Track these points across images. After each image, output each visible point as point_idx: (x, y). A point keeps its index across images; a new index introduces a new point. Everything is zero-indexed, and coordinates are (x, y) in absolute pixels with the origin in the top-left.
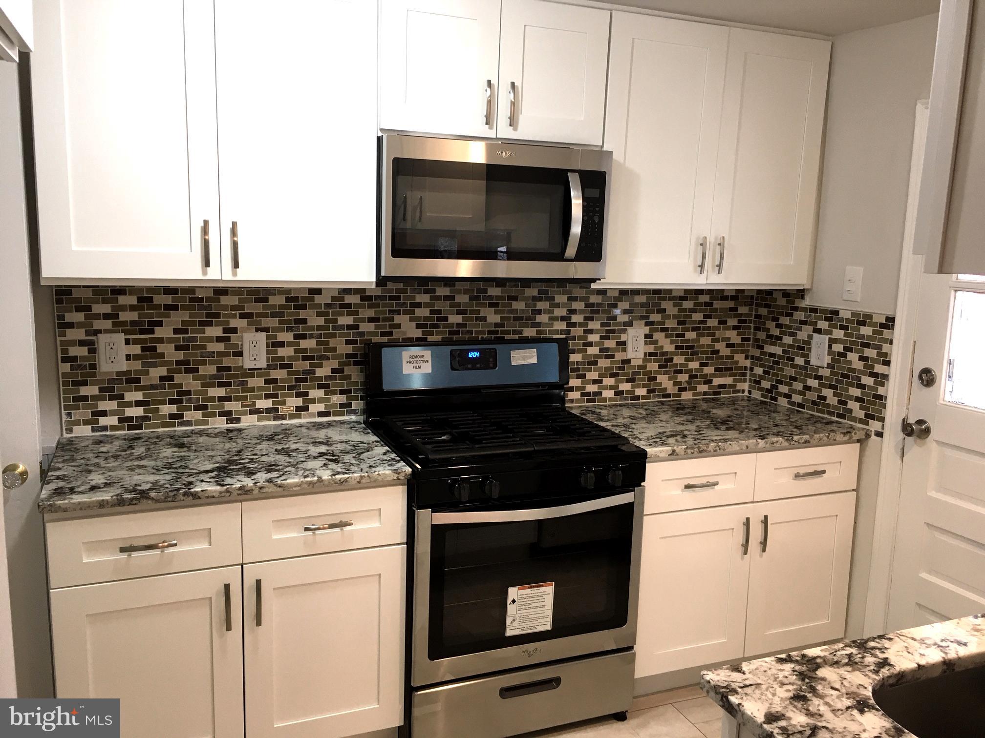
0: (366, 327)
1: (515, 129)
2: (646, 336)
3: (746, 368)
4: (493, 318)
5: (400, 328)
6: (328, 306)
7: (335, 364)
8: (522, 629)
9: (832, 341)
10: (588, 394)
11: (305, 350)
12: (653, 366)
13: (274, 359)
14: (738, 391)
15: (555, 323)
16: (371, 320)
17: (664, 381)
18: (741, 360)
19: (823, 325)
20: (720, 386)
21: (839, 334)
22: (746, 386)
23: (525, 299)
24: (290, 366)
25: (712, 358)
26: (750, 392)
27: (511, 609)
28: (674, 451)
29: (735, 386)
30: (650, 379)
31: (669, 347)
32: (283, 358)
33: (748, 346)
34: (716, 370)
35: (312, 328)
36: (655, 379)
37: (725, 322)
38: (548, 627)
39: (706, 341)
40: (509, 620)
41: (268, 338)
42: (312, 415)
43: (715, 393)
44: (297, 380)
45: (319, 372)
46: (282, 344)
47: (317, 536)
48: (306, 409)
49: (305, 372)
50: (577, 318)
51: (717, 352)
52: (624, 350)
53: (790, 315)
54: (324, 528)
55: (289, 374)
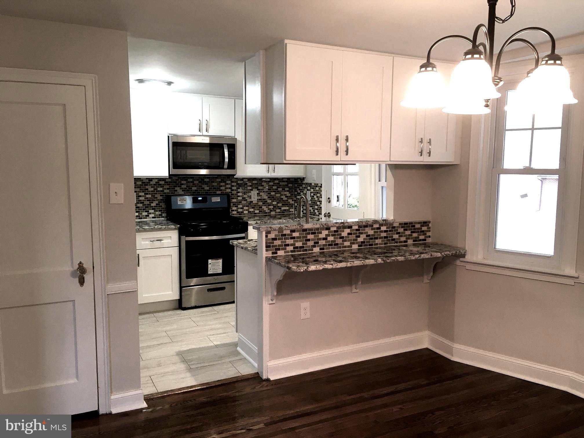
0: (166, 191)
1: (208, 132)
2: (258, 194)
3: (293, 204)
4: (207, 188)
5: (177, 191)
6: (154, 185)
7: (157, 202)
8: (213, 272)
9: (311, 193)
10: (239, 212)
11: (148, 198)
12: (261, 203)
13: (138, 201)
14: (291, 212)
15: (227, 190)
16: (168, 189)
17: (265, 208)
18: (290, 201)
19: (309, 188)
20: (284, 210)
21: (312, 190)
22: (293, 210)
23: (217, 182)
24: (143, 203)
25: (281, 201)
26: (294, 212)
27: (209, 266)
28: (257, 222)
29: (289, 210)
30: (260, 208)
31: (266, 197)
32: (141, 200)
33: (293, 197)
34: (282, 205)
35: (150, 191)
36: (262, 207)
37: (284, 189)
38: (221, 272)
39: (278, 195)
40: (209, 269)
41: (136, 194)
42: (150, 218)
43: (283, 212)
44: (146, 207)
45: (152, 205)
46: (141, 196)
47: (154, 243)
48: (148, 216)
49: (148, 205)
50: (233, 188)
51: (282, 199)
52: (250, 198)
53: (302, 186)
54: (155, 241)
55: (143, 205)
